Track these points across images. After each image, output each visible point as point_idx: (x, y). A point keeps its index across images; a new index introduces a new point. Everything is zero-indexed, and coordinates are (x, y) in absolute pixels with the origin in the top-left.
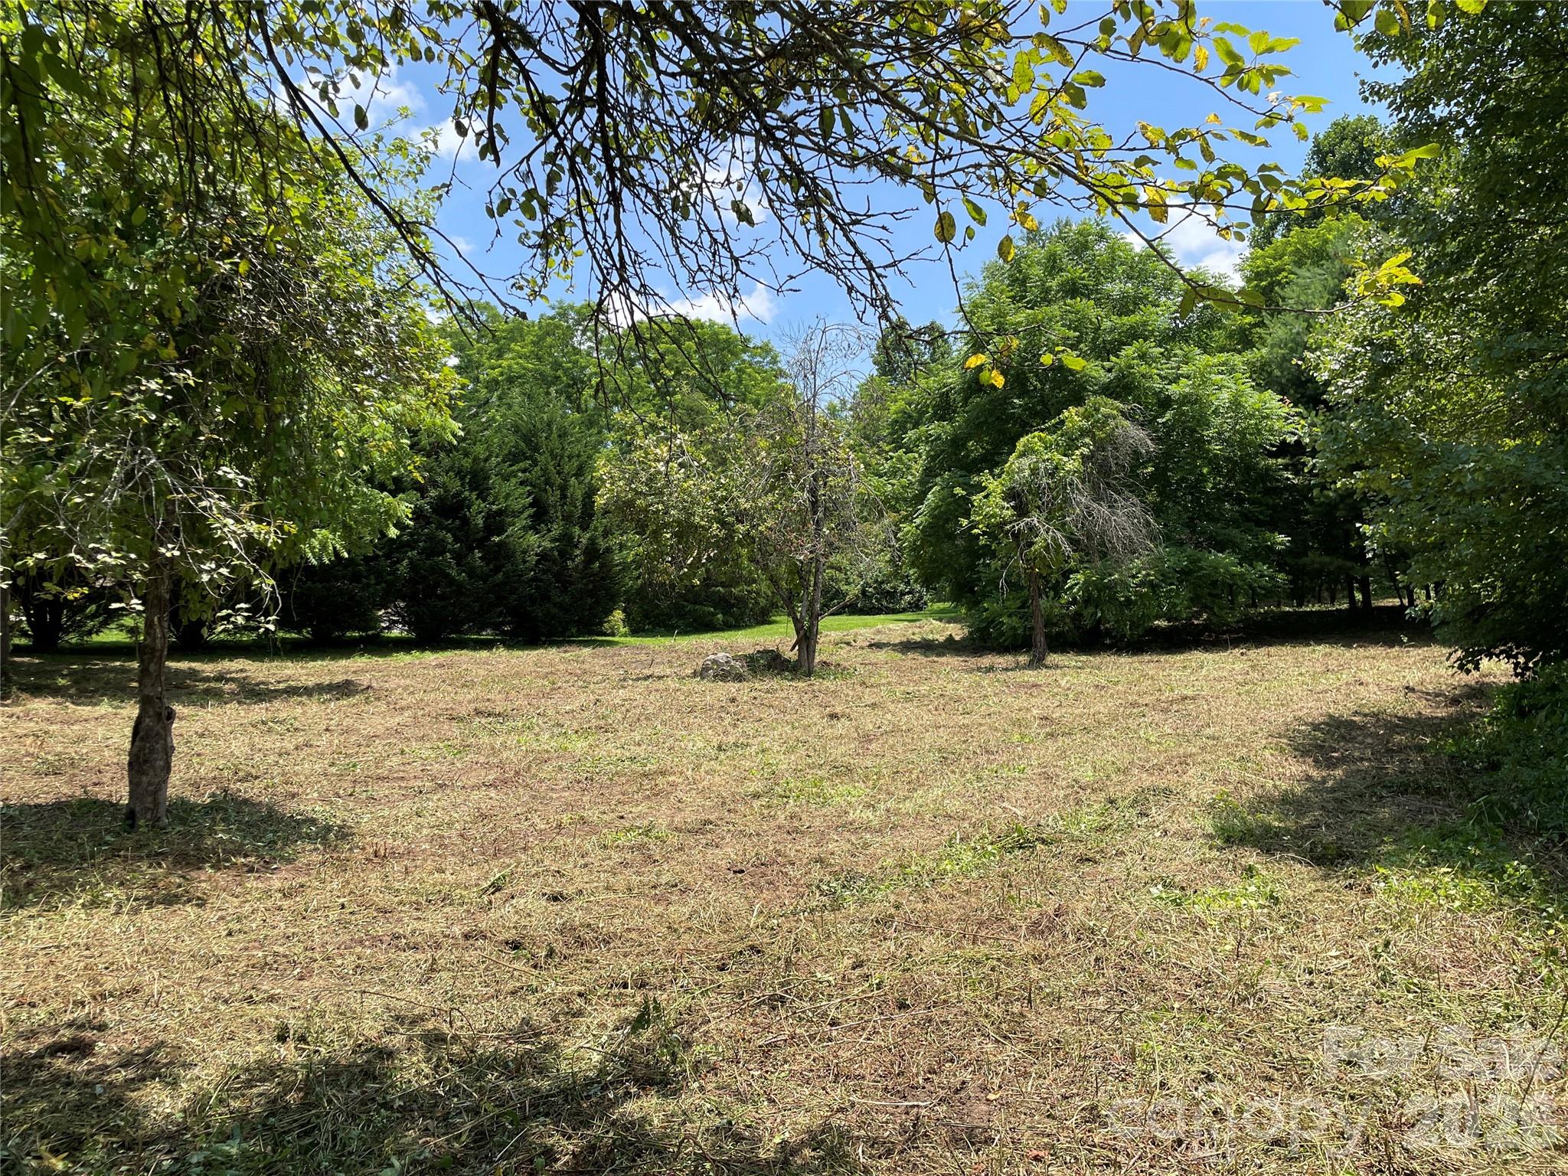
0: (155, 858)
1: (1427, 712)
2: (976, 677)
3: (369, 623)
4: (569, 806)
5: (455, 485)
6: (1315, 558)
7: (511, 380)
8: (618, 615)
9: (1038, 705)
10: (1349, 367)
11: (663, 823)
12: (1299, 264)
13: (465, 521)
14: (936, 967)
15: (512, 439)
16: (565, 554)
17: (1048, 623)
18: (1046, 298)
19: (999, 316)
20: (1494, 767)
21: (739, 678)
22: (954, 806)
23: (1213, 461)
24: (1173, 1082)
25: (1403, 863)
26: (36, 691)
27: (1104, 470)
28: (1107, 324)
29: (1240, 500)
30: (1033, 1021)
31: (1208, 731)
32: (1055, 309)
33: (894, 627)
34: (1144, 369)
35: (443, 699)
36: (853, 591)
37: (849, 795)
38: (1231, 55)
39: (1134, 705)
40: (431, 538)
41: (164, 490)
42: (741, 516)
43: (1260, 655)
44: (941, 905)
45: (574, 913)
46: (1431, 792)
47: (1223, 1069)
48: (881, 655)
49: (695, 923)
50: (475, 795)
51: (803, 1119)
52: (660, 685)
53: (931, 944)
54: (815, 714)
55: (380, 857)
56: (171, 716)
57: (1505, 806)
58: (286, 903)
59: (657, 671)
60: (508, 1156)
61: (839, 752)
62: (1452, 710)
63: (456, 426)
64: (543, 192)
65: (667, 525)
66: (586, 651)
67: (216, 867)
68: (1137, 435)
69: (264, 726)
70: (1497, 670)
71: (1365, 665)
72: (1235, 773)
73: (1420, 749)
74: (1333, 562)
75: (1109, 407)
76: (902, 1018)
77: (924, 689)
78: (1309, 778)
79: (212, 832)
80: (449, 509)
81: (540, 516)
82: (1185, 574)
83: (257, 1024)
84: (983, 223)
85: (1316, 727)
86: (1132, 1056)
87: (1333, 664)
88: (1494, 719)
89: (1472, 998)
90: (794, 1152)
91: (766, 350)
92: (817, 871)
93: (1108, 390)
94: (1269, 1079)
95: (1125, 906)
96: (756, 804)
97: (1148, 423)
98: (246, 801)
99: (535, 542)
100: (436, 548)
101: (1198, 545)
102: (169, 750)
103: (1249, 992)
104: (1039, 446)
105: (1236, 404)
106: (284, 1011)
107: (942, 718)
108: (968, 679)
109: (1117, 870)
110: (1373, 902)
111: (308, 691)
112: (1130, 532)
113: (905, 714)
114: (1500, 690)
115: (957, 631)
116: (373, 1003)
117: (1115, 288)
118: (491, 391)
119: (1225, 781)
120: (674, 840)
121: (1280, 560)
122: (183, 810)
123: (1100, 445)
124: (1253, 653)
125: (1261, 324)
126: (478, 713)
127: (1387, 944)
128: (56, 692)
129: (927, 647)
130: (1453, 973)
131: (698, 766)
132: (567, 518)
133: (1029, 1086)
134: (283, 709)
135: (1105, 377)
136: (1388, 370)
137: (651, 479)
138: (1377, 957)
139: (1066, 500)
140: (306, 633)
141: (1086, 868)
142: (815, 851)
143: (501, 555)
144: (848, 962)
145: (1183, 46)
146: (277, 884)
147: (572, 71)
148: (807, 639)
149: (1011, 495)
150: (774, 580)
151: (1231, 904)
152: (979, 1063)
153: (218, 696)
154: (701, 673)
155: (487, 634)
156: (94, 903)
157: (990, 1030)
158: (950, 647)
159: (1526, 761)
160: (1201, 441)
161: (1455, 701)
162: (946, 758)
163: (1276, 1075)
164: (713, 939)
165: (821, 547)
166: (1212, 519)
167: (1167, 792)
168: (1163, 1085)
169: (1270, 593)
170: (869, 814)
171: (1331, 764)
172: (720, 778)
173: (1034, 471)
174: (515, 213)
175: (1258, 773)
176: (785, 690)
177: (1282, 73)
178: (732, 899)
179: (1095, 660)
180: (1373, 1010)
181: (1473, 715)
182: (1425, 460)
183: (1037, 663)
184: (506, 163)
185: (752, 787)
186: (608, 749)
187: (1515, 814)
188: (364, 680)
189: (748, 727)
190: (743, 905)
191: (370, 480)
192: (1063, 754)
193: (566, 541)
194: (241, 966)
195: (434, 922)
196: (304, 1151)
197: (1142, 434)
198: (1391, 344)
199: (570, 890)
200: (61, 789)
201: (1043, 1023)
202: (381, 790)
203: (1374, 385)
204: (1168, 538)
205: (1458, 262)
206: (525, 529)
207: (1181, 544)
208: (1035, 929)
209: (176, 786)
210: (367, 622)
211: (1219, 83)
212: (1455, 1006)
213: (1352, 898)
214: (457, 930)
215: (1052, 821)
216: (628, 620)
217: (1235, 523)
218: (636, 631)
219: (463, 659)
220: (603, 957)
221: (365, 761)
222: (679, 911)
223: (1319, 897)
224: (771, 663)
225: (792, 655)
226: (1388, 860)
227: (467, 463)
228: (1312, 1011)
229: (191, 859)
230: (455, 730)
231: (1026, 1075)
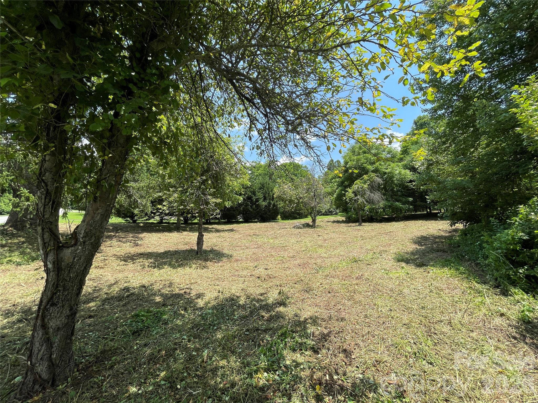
0: (201, 259)
1: (444, 234)
2: (347, 228)
3: (237, 218)
4: (269, 252)
5: (250, 194)
6: (419, 203)
7: (260, 175)
8: (279, 216)
9: (360, 233)
10: (423, 164)
11: (286, 256)
12: (412, 145)
13: (252, 200)
14: (336, 285)
15: (260, 185)
16: (269, 206)
17: (362, 217)
18: (359, 154)
19: (350, 158)
20: (459, 246)
21: (301, 228)
22: (342, 253)
23: (396, 185)
24: (383, 310)
25: (436, 267)
26: (184, 230)
27: (372, 187)
28: (372, 158)
29: (402, 192)
30: (355, 297)
31: (395, 239)
32: (361, 156)
33: (332, 218)
34: (381, 167)
35: (248, 232)
36: (324, 211)
37: (321, 251)
38: (384, 112)
39: (380, 233)
40: (246, 203)
41: (201, 197)
42: (301, 198)
43: (407, 223)
44: (339, 273)
45: (269, 272)
46: (444, 251)
47: (394, 308)
48: (329, 224)
49: (291, 275)
50: (253, 250)
51: (309, 313)
52: (286, 230)
53: (336, 281)
54: (315, 235)
55: (237, 260)
56: (203, 235)
57: (461, 255)
58: (221, 268)
59: (286, 227)
60: (255, 316)
61: (320, 243)
62: (450, 234)
63: (250, 183)
64: (260, 145)
65: (287, 200)
66: (274, 223)
67: (210, 262)
68: (379, 180)
69: (219, 237)
70: (460, 226)
71: (430, 225)
72: (401, 247)
73: (442, 242)
74: (423, 204)
75: (373, 175)
76: (329, 295)
77: (337, 230)
78: (417, 248)
79: (210, 255)
80: (249, 198)
81: (265, 199)
82: (390, 207)
83: (215, 289)
84: (336, 146)
85: (419, 238)
86: (375, 305)
87: (423, 224)
88: (458, 236)
89: (451, 296)
90: (307, 320)
91: (306, 167)
92: (314, 266)
93: (373, 171)
94: (404, 311)
95: (376, 274)
96: (304, 252)
97: (382, 177)
98: (215, 250)
99: (264, 204)
100: (247, 205)
101: (394, 201)
102: (203, 241)
103: (401, 293)
104: (359, 183)
105: (400, 173)
106: (220, 287)
107: (340, 236)
108: (346, 228)
109: (375, 267)
110: (429, 275)
111: (226, 231)
112: (378, 199)
113: (333, 235)
114: (460, 230)
115: (344, 219)
116: (234, 287)
117: (373, 151)
118: (256, 177)
119: (399, 249)
120: (288, 259)
121: (411, 203)
122: (206, 251)
123: (372, 182)
124: (406, 222)
125: (404, 157)
126: (254, 235)
127: (432, 284)
128: (187, 231)
129: (338, 222)
130: (447, 290)
131: (293, 245)
132: (270, 199)
133: (353, 310)
134: (222, 234)
135: (372, 169)
136: (431, 165)
137: (284, 192)
138: (429, 286)
139: (365, 193)
140: (226, 220)
141: (368, 266)
142: (314, 262)
143: (258, 206)
144: (319, 284)
145: (374, 111)
146: (220, 265)
147: (264, 124)
148: (314, 221)
149: (354, 192)
150: (307, 210)
151: (398, 274)
152: (344, 305)
153: (212, 231)
154: (294, 227)
155: (256, 220)
156: (190, 267)
157: (347, 298)
158: (343, 222)
159: (467, 246)
160: (393, 181)
161: (450, 232)
162: (341, 244)
163: (406, 310)
164: (294, 278)
165: (316, 203)
166: (396, 195)
167: (386, 251)
168: (381, 311)
169: (409, 210)
170: (325, 255)
171: (422, 246)
172: (297, 247)
173: (358, 188)
174: (255, 150)
175: (406, 247)
176: (310, 230)
177: (394, 115)
178: (298, 271)
179: (372, 224)
180: (428, 298)
181: (454, 235)
182: (440, 183)
183: (360, 225)
184: (252, 142)
185: (303, 249)
186: (277, 241)
187: (464, 257)
188: (235, 229)
189: (303, 238)
190: (300, 272)
191: (236, 194)
192: (365, 243)
193: (270, 203)
194: (213, 279)
195: (245, 273)
196: (221, 313)
197: (380, 180)
198: (432, 160)
199: (269, 268)
200: (187, 248)
201: (358, 297)
202: (237, 248)
203: (428, 168)
204: (386, 200)
205: (444, 143)
206: (262, 201)
207: (389, 201)
208: (357, 278)
209: (205, 247)
210: (236, 218)
211: (381, 118)
212: (447, 298)
213: (425, 274)
214: (249, 274)
215: (362, 257)
216: (281, 217)
217: (400, 196)
218: (283, 219)
219: (252, 224)
220: (274, 280)
221: (235, 243)
222: (288, 272)
223: (418, 273)
224: (308, 225)
225: (311, 224)
226: (433, 266)
227: (252, 190)
228: (414, 297)
229: (206, 260)
230: (250, 238)
231: (353, 307)
